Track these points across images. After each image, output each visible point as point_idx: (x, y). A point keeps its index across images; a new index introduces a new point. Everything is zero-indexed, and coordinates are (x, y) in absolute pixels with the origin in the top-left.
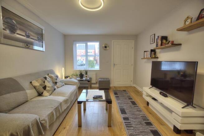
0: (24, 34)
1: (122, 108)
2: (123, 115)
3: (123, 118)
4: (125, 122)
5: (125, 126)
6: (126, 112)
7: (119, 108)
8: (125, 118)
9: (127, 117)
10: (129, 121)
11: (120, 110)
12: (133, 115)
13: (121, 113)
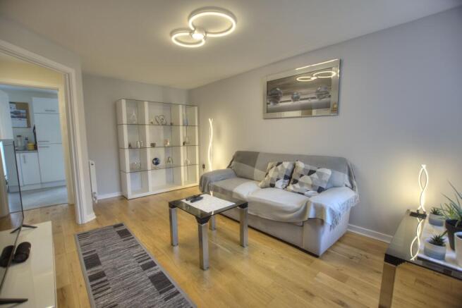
0: (290, 99)
1: (168, 293)
2: (159, 271)
3: (155, 265)
4: (150, 258)
5: (148, 253)
6: (152, 281)
7: (177, 288)
8: (152, 267)
9: (147, 271)
10: (141, 264)
11: (170, 283)
12: (133, 283)
13: (164, 273)
